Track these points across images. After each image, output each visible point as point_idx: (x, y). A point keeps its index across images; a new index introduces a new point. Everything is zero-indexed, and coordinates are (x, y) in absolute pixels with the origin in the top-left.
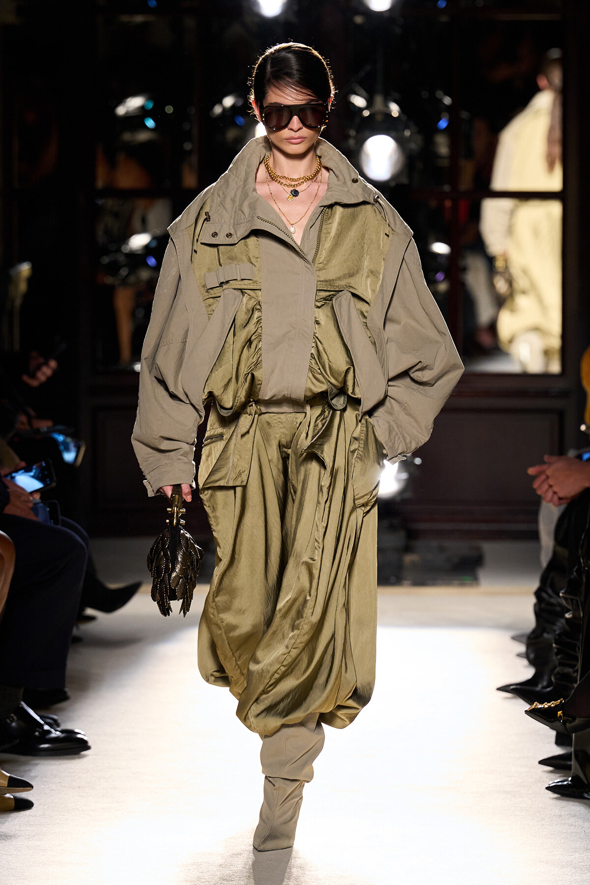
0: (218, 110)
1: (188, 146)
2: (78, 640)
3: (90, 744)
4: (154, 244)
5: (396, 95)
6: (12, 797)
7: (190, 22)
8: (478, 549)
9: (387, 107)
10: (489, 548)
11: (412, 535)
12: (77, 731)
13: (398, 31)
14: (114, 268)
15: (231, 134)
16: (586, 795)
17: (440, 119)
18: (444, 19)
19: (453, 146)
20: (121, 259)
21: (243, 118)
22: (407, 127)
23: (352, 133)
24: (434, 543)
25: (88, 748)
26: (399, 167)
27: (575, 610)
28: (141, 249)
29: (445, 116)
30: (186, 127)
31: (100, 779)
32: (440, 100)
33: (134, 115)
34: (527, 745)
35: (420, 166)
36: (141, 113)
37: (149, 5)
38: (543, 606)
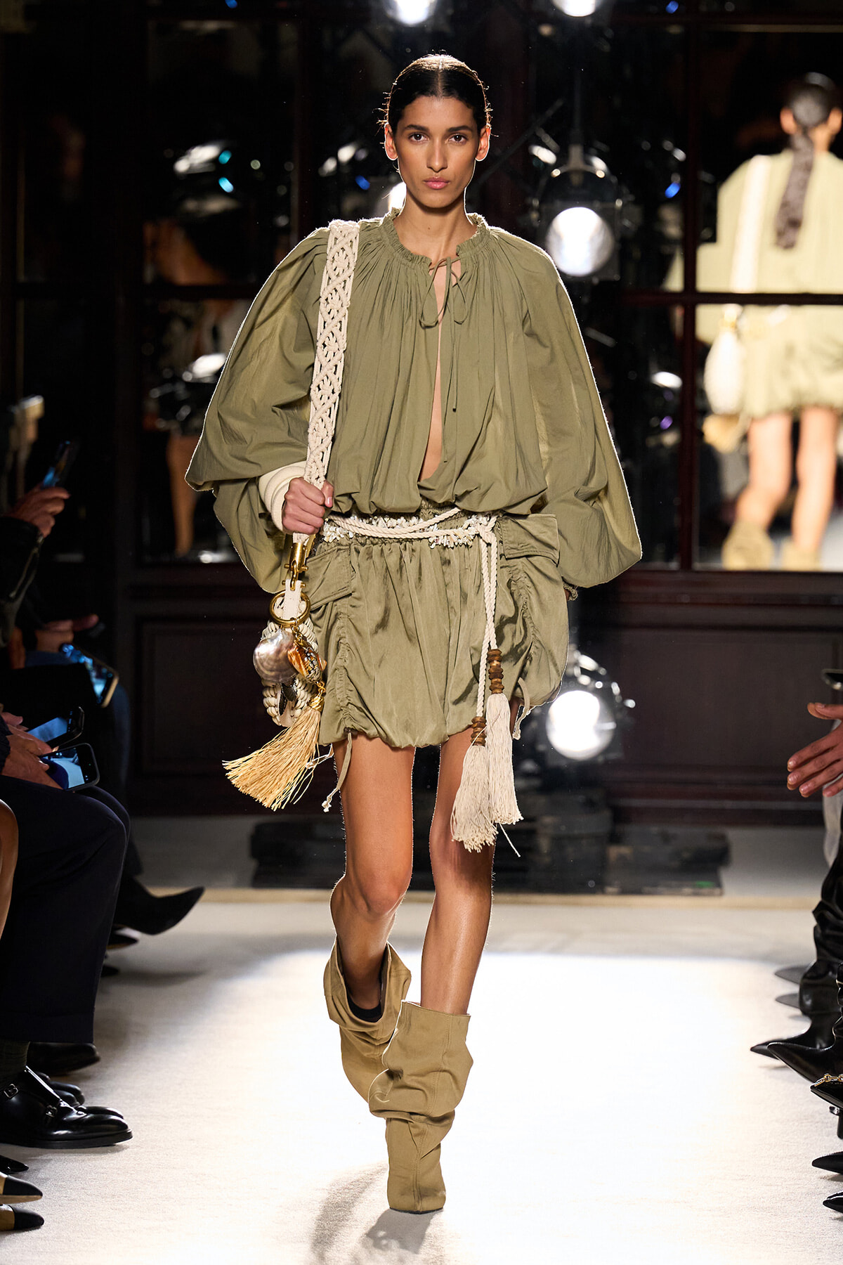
0: (330, 165)
1: (282, 221)
2: (112, 972)
5: (603, 147)
6: (11, 1210)
7: (288, 32)
8: (722, 838)
9: (589, 163)
10: (735, 836)
11: (620, 816)
12: (111, 1109)
13: (607, 48)
14: (169, 406)
15: (350, 203)
17: (669, 184)
18: (675, 30)
19: (687, 225)
20: (180, 390)
21: (367, 179)
22: (619, 196)
23: (536, 203)
24: (655, 829)
25: (128, 1136)
26: (606, 254)
28: (209, 376)
29: (676, 178)
30: (282, 191)
31: (145, 1184)
32: (670, 154)
33: (201, 171)
34: (796, 1137)
35: (637, 253)
36: (212, 169)
37: (226, 5)
38: (828, 931)
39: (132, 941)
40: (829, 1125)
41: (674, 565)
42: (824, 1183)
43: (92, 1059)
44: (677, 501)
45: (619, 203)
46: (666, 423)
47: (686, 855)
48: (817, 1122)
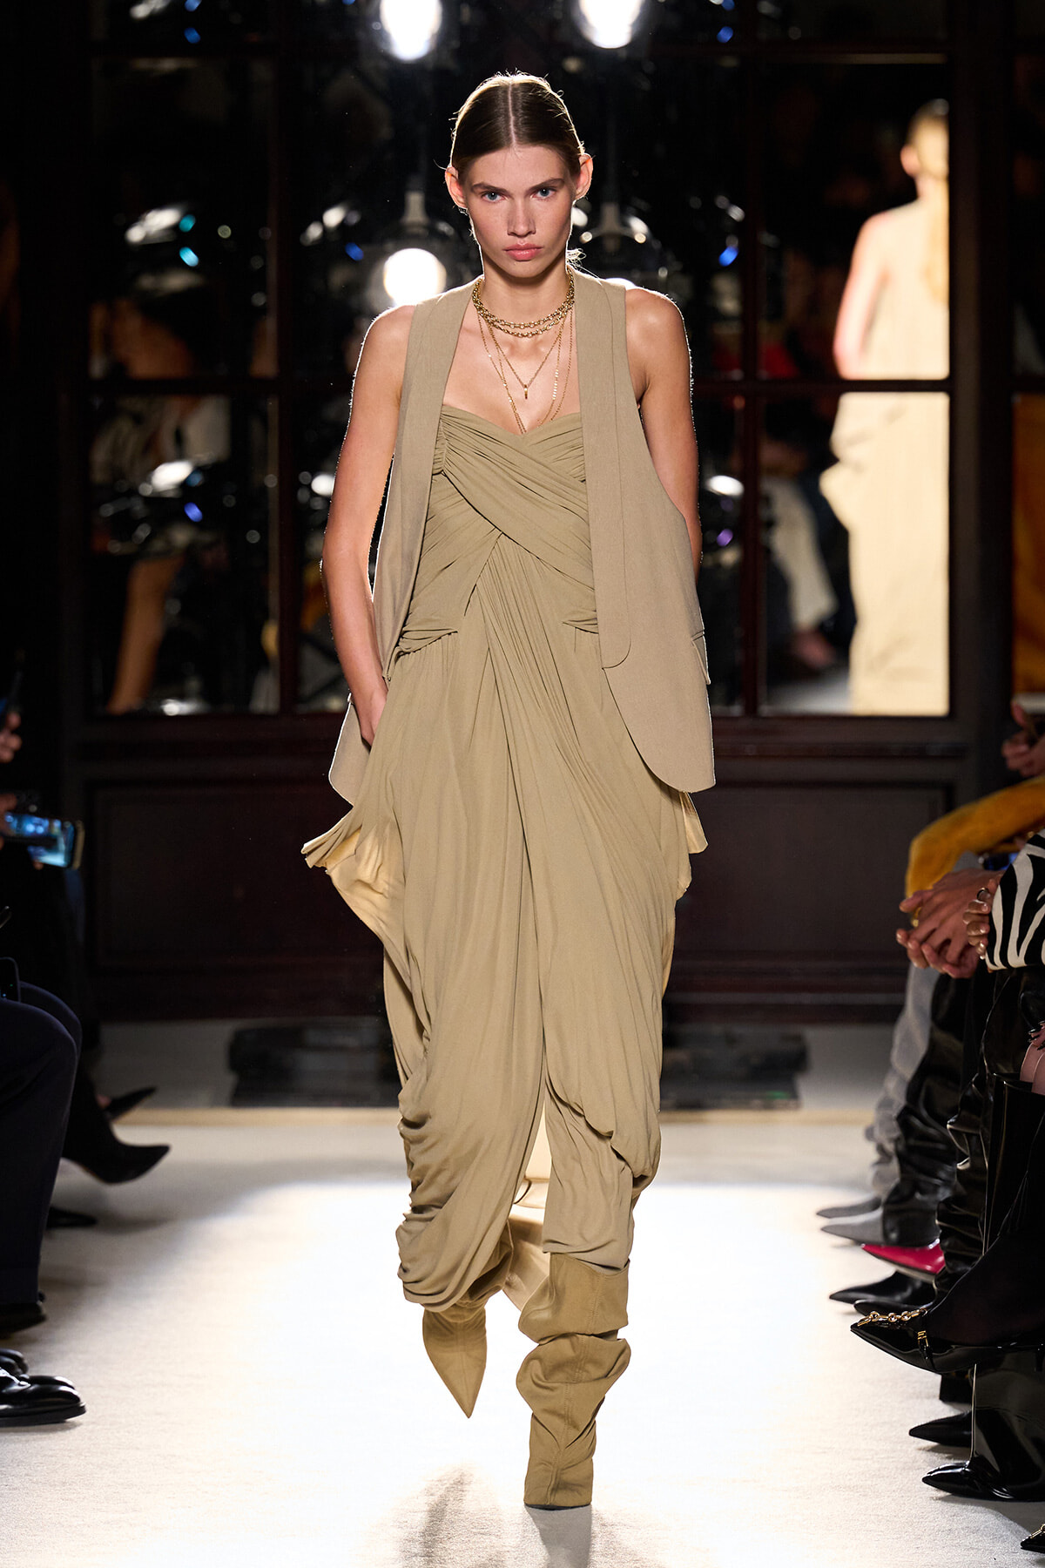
0: (314, 232)
1: (259, 300)
3: (83, 1402)
4: (197, 480)
5: (643, 205)
7: (262, 71)
8: (798, 1038)
9: (626, 225)
10: (815, 1037)
12: (58, 1378)
13: (646, 85)
14: (123, 525)
15: (339, 277)
16: (997, 1493)
17: (724, 248)
18: (730, 62)
19: (746, 298)
20: (138, 508)
21: (358, 246)
22: (662, 263)
24: (717, 1029)
25: (81, 1411)
27: (976, 1155)
28: (173, 490)
29: (733, 241)
30: (257, 263)
31: (101, 1468)
32: (724, 213)
33: (158, 241)
34: (889, 1400)
36: (172, 238)
37: (186, 40)
38: (912, 1142)
41: (737, 710)
42: (925, 1455)
43: (38, 1319)
44: (739, 632)
45: (663, 272)
46: (725, 538)
47: (754, 1061)
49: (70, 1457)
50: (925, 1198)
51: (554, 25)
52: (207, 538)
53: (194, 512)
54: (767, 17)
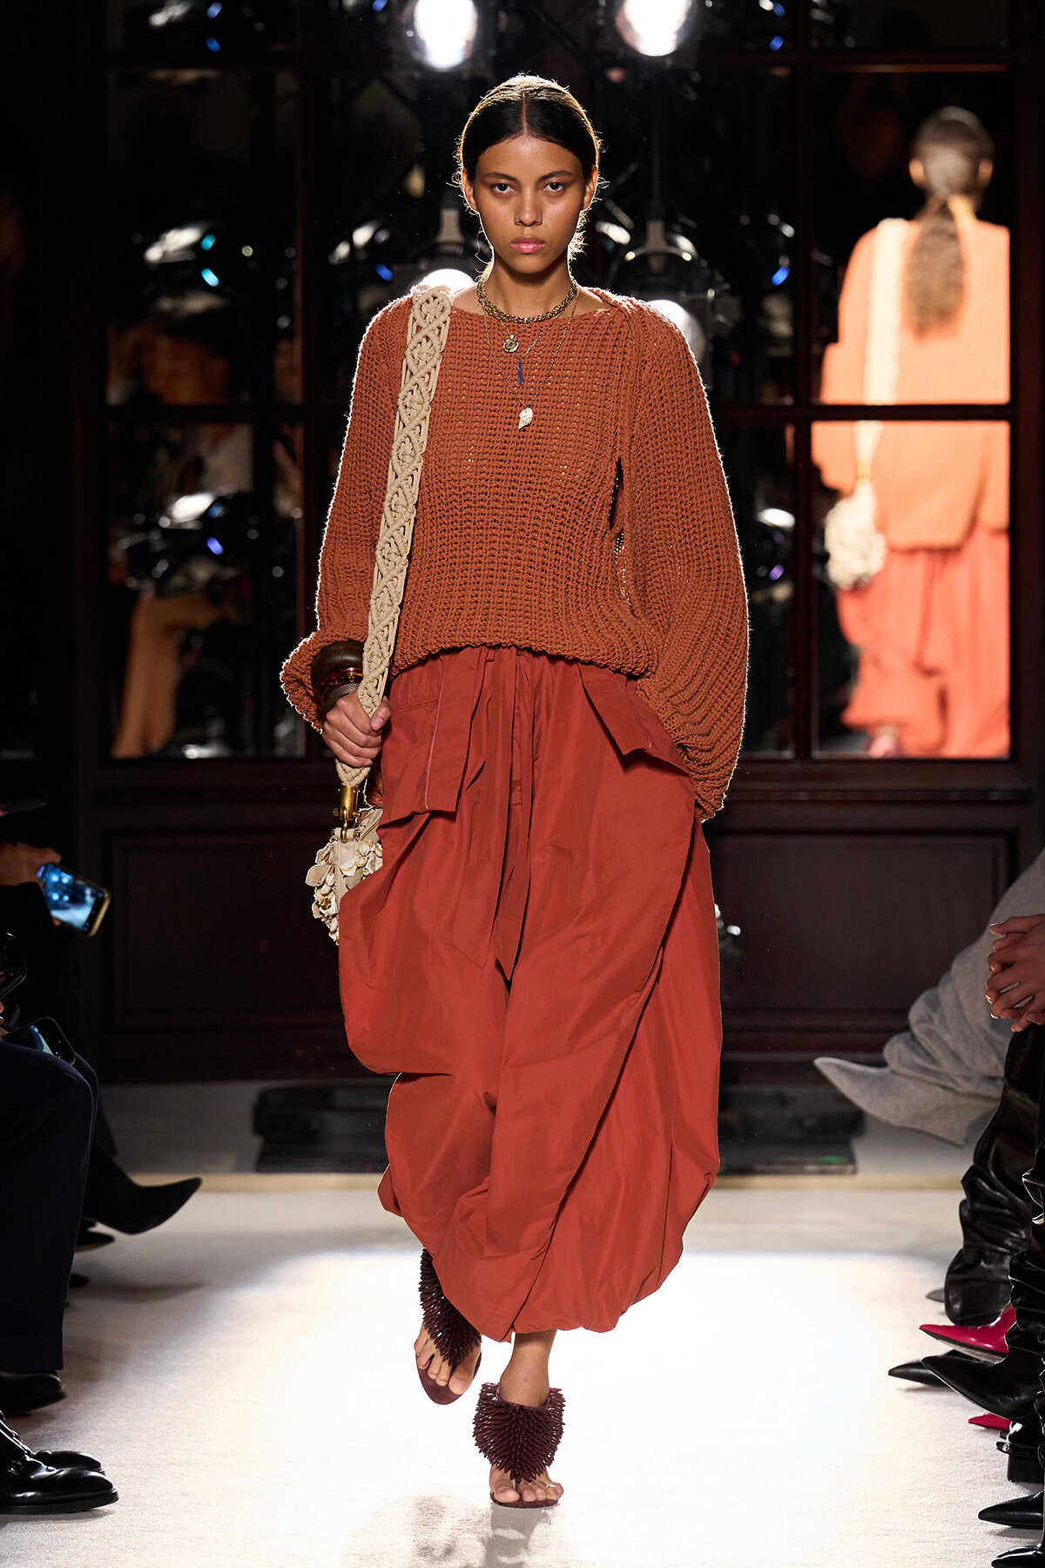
0: (343, 250)
1: (284, 323)
2: (80, 1282)
3: (118, 1491)
4: (218, 511)
5: (690, 223)
7: (286, 82)
9: (674, 245)
13: (693, 96)
14: (143, 559)
15: (368, 298)
17: (776, 268)
18: (780, 72)
19: (795, 321)
20: (156, 539)
21: (389, 267)
22: (711, 284)
24: (769, 1090)
25: (112, 1497)
28: (191, 521)
29: (784, 261)
30: (282, 284)
32: (777, 230)
33: (178, 259)
34: (955, 1480)
35: (735, 358)
36: (190, 256)
37: (208, 48)
38: (978, 1207)
39: (108, 1239)
40: (997, 1464)
41: (788, 754)
42: (992, 1539)
44: (790, 672)
45: (711, 294)
46: (777, 572)
47: (809, 1123)
48: (982, 1461)
49: (92, 1540)
50: (991, 1267)
51: (595, 33)
52: (229, 573)
53: (215, 547)
54: (820, 23)
